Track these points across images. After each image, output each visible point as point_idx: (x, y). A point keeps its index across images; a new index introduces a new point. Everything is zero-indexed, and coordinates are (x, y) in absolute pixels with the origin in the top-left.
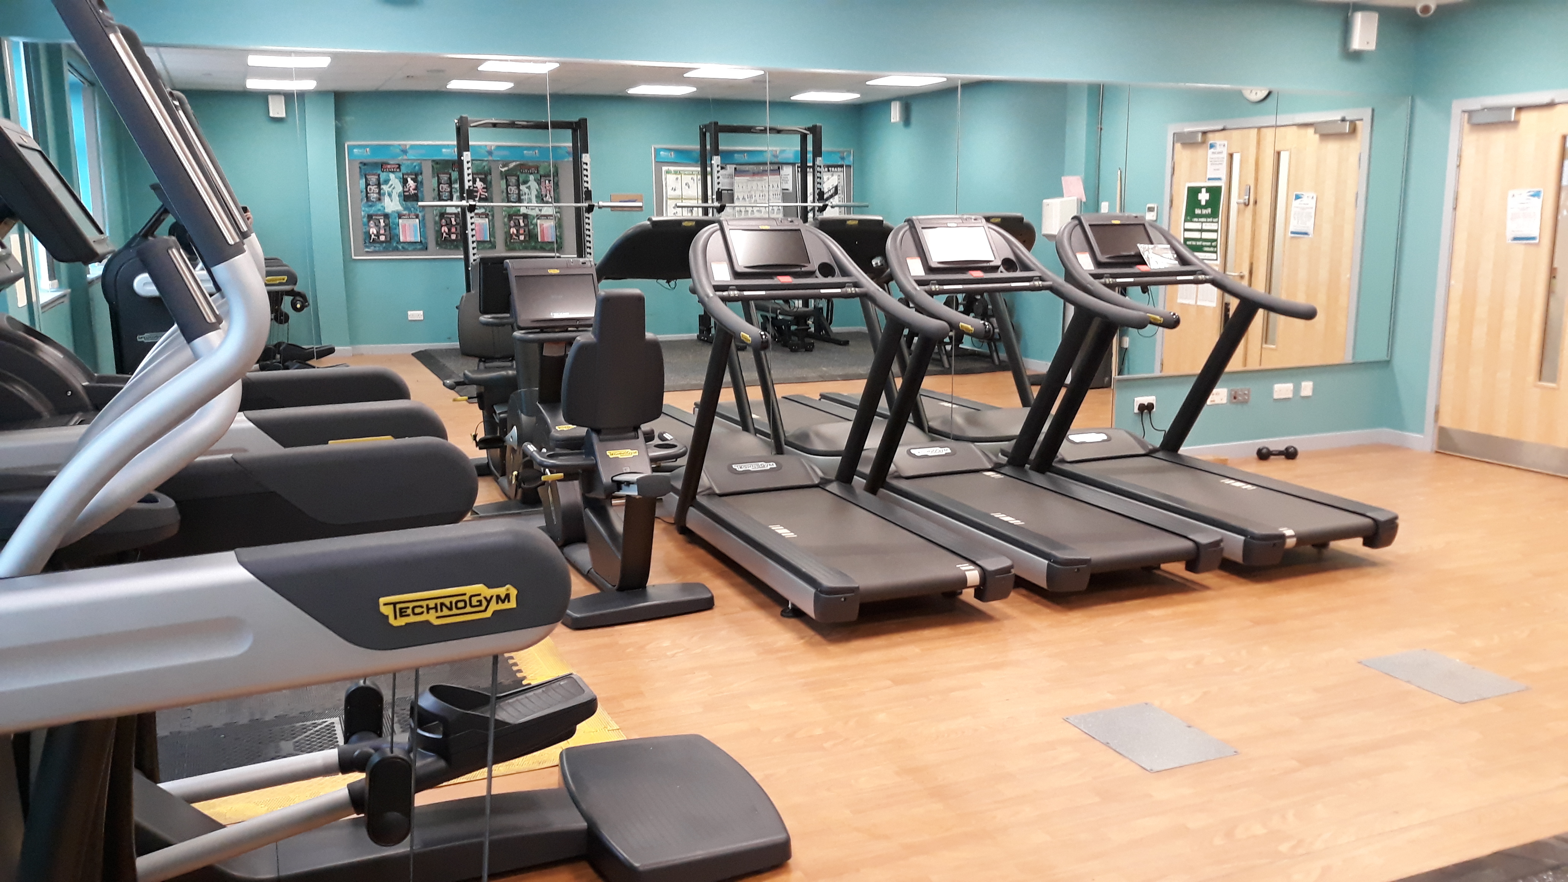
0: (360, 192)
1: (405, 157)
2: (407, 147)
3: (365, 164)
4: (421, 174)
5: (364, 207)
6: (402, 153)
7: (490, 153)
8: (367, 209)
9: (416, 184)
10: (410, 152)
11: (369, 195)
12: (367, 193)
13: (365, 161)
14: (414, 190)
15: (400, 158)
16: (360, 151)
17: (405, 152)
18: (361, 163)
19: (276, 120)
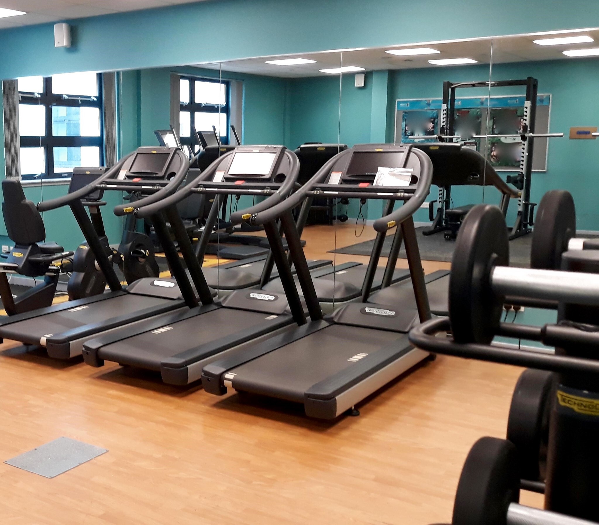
0: (402, 130)
1: (429, 108)
2: (431, 102)
3: (406, 113)
4: (437, 118)
5: (403, 139)
6: (427, 105)
7: (482, 103)
8: (404, 140)
9: (433, 125)
10: (432, 105)
11: (406, 131)
12: (405, 130)
13: (406, 111)
14: (432, 128)
15: (426, 108)
16: (404, 105)
17: (429, 104)
18: (403, 112)
19: (360, 88)
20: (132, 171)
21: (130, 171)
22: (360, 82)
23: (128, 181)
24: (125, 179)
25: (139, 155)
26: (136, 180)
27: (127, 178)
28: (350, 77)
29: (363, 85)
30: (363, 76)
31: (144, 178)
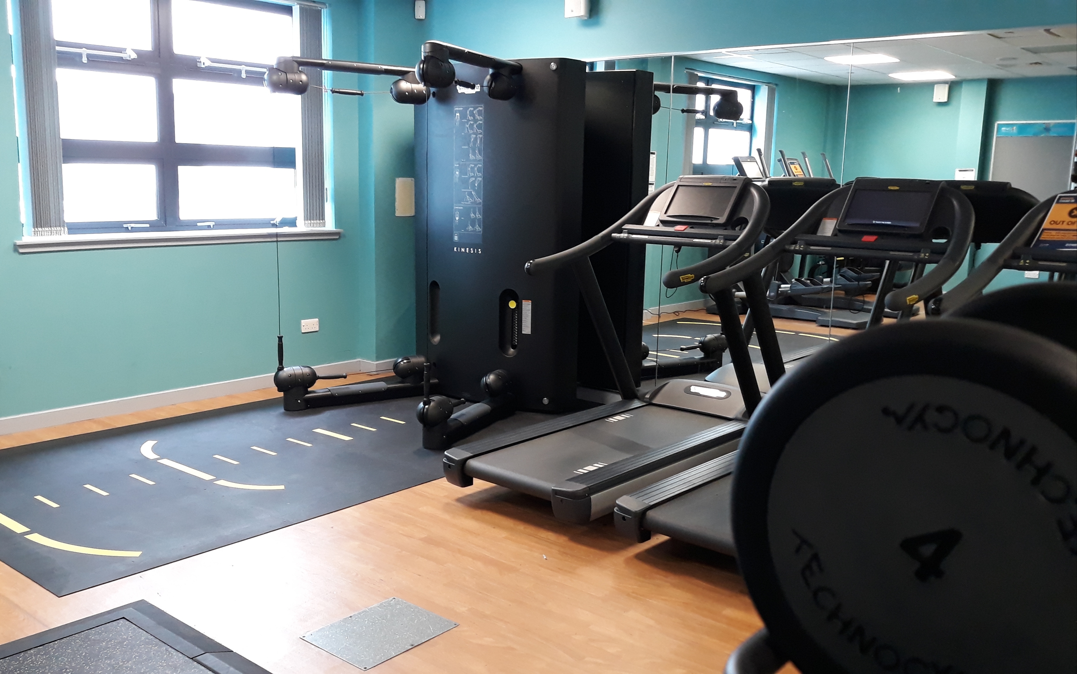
1: (1048, 134)
2: (1051, 126)
6: (1045, 131)
10: (1053, 130)
15: (1043, 135)
16: (1007, 129)
17: (1048, 130)
19: (941, 104)
20: (669, 213)
21: (666, 213)
22: (941, 94)
23: (663, 228)
24: (658, 226)
25: (680, 188)
26: (679, 228)
27: (661, 225)
28: (929, 86)
29: (946, 100)
30: (947, 87)
31: (692, 225)
